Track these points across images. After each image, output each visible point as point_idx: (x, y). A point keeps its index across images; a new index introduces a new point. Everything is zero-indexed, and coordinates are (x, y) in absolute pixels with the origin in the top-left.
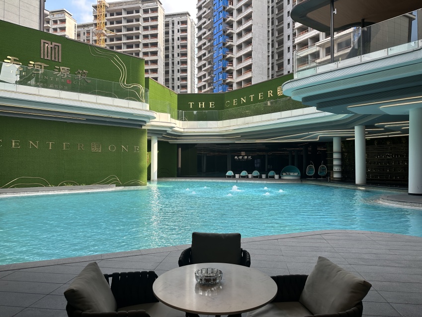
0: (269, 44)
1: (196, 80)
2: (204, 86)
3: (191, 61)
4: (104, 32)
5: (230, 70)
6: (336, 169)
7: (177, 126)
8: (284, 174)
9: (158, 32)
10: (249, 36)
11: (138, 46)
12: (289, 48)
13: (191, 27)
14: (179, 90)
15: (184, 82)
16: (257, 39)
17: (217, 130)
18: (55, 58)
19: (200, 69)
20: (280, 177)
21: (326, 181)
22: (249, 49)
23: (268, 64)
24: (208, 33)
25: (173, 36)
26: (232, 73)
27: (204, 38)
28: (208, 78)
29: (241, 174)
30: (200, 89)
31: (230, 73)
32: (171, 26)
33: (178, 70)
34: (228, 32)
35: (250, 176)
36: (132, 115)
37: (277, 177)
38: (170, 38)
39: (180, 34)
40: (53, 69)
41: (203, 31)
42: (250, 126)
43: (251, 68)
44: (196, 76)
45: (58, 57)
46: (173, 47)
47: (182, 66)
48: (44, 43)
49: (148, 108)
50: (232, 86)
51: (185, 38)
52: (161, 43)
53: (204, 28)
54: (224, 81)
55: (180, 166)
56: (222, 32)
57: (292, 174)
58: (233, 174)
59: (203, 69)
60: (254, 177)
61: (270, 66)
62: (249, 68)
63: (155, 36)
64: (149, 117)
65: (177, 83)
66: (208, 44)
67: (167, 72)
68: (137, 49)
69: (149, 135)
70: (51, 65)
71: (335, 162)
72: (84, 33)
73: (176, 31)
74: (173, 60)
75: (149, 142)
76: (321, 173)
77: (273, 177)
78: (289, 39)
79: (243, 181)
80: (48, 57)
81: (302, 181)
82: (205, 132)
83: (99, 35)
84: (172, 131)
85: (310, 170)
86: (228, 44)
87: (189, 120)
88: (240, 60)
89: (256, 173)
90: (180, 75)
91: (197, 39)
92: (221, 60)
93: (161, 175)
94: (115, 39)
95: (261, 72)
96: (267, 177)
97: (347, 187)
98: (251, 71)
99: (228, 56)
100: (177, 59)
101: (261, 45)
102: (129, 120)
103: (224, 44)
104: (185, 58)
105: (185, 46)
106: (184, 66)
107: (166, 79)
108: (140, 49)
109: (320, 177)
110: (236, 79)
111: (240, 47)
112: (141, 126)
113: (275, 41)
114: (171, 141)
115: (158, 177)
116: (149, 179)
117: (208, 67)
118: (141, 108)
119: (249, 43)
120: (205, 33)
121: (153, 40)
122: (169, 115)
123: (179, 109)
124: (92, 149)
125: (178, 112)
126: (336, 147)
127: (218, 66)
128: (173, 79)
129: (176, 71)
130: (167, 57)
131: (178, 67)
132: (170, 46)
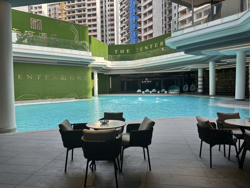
0: (163, 12)
1: (120, 35)
2: (125, 39)
3: (117, 24)
4: (65, 8)
5: (140, 29)
6: (199, 87)
7: (108, 64)
8: (170, 91)
9: (97, 7)
10: (151, 8)
11: (85, 16)
12: (175, 14)
13: (116, 3)
14: (110, 42)
15: (113, 37)
16: (156, 10)
17: (131, 66)
18: (38, 28)
19: (122, 28)
20: (168, 92)
21: (194, 94)
22: (151, 16)
23: (163, 25)
24: (126, 7)
25: (105, 9)
26: (141, 31)
27: (124, 10)
28: (126, 34)
29: (146, 91)
30: (122, 41)
31: (140, 30)
32: (104, 3)
33: (109, 30)
34: (138, 6)
35: (151, 92)
36: (82, 59)
37: (166, 92)
38: (104, 10)
39: (109, 8)
40: (38, 34)
41: (123, 5)
42: (150, 63)
43: (152, 27)
44: (119, 33)
45: (40, 27)
46: (106, 16)
47: (111, 27)
48: (32, 20)
49: (91, 55)
50: (141, 38)
51: (112, 10)
52: (98, 14)
53: (124, 3)
54: (136, 36)
55: (111, 87)
56: (134, 6)
57: (175, 90)
58: (141, 91)
59: (124, 29)
60: (153, 93)
61: (164, 26)
62: (151, 27)
63: (95, 9)
64: (92, 60)
65: (109, 38)
66: (126, 13)
67: (102, 31)
68: (84, 18)
69: (93, 70)
70: (37, 32)
71: (199, 83)
72: (53, 9)
73: (107, 6)
74: (106, 23)
75: (93, 74)
76: (192, 89)
77: (164, 92)
78: (175, 9)
79: (146, 95)
80: (34, 28)
81: (180, 94)
82: (124, 67)
83: (62, 10)
84: (105, 67)
85: (186, 88)
86: (138, 13)
87: (115, 61)
88: (145, 22)
89: (154, 90)
90: (110, 33)
91: (120, 10)
92: (134, 23)
93: (100, 92)
94: (71, 12)
95: (158, 30)
96: (160, 93)
97: (204, 97)
98: (152, 29)
99: (139, 20)
100: (108, 23)
101: (158, 13)
102: (81, 62)
103: (136, 13)
104: (113, 22)
105: (113, 15)
106: (112, 27)
107: (102, 35)
108: (86, 18)
109: (191, 92)
110: (143, 34)
111: (145, 15)
112: (88, 65)
113: (167, 10)
114: (105, 73)
115: (99, 94)
116: (93, 95)
117: (126, 27)
118: (87, 55)
119: (151, 12)
120: (124, 7)
121: (94, 12)
122: (103, 58)
123: (109, 54)
124: (61, 79)
125: (109, 56)
126: (200, 74)
127: (133, 27)
128: (106, 35)
129: (108, 31)
130: (102, 22)
131: (109, 28)
132: (104, 15)
